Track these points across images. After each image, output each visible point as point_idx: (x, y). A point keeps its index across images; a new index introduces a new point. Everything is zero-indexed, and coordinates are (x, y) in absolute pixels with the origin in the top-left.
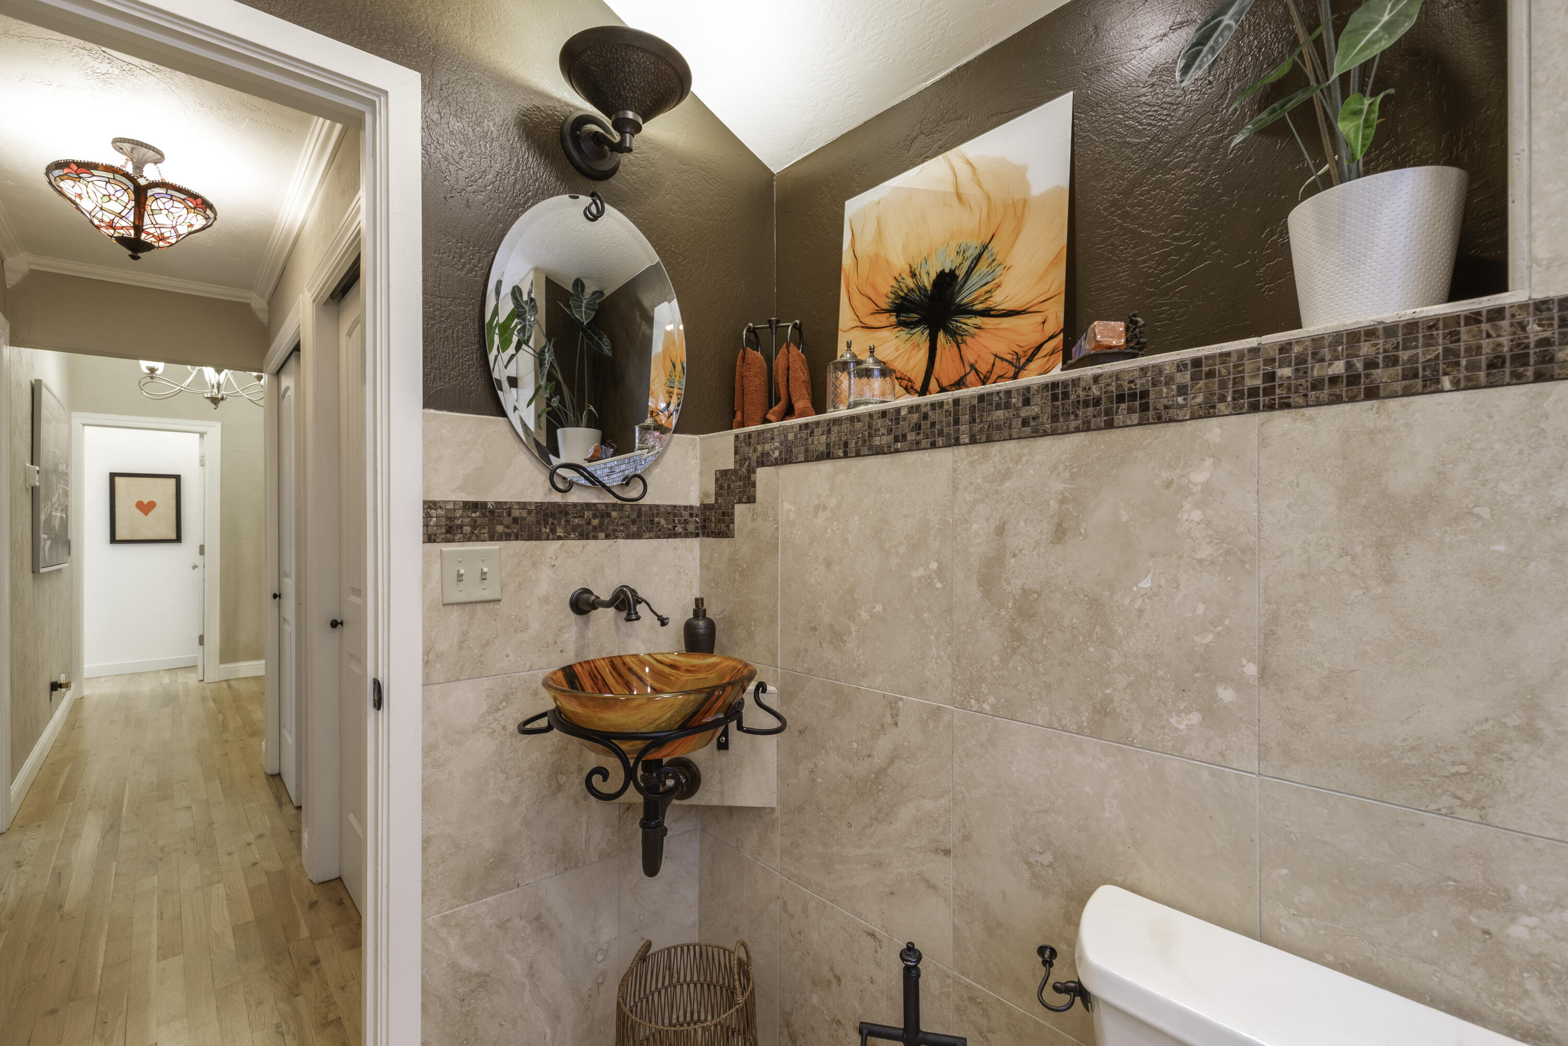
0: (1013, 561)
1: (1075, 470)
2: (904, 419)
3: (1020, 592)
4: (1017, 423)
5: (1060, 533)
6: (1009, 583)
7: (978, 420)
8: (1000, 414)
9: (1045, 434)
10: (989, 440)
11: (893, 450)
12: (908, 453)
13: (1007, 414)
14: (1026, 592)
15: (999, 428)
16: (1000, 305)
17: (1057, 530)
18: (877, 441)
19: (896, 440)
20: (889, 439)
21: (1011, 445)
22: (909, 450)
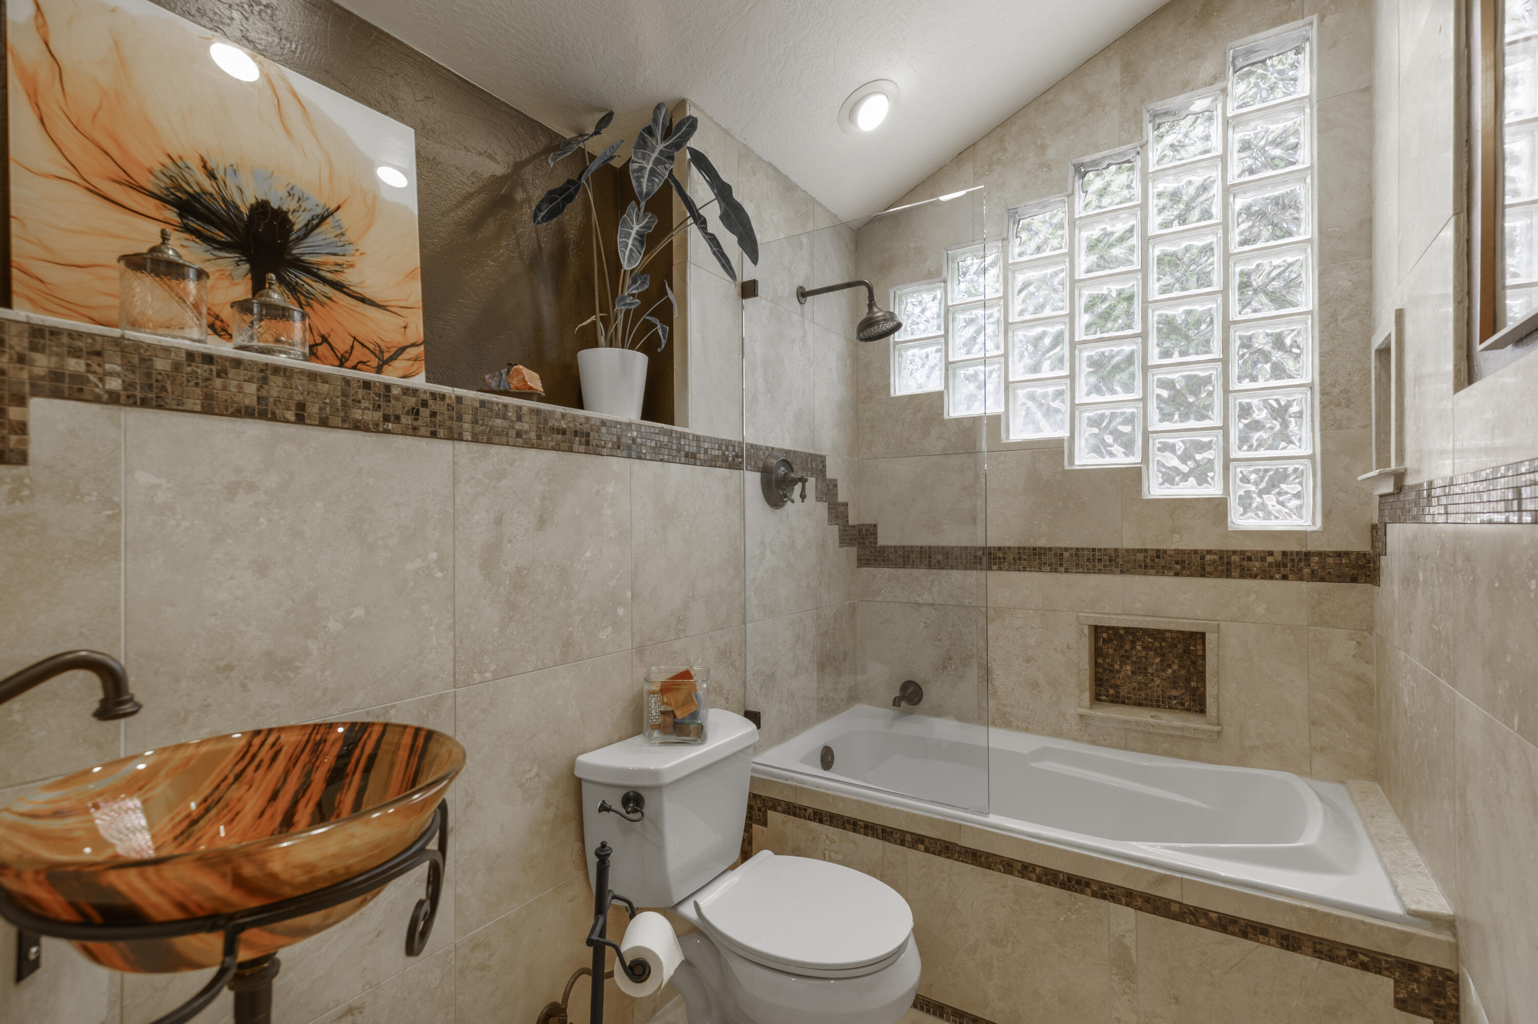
0: (509, 545)
1: (550, 477)
2: (397, 399)
3: (515, 570)
4: (512, 433)
5: (542, 523)
6: (506, 564)
7: (480, 422)
8: (499, 422)
9: (532, 446)
10: (490, 442)
11: (381, 429)
12: (401, 437)
13: (505, 424)
14: (519, 569)
15: (498, 434)
16: (354, 286)
17: (540, 520)
18: (357, 414)
19: (386, 418)
20: (378, 415)
21: (506, 449)
22: (402, 434)
